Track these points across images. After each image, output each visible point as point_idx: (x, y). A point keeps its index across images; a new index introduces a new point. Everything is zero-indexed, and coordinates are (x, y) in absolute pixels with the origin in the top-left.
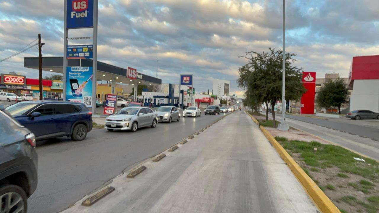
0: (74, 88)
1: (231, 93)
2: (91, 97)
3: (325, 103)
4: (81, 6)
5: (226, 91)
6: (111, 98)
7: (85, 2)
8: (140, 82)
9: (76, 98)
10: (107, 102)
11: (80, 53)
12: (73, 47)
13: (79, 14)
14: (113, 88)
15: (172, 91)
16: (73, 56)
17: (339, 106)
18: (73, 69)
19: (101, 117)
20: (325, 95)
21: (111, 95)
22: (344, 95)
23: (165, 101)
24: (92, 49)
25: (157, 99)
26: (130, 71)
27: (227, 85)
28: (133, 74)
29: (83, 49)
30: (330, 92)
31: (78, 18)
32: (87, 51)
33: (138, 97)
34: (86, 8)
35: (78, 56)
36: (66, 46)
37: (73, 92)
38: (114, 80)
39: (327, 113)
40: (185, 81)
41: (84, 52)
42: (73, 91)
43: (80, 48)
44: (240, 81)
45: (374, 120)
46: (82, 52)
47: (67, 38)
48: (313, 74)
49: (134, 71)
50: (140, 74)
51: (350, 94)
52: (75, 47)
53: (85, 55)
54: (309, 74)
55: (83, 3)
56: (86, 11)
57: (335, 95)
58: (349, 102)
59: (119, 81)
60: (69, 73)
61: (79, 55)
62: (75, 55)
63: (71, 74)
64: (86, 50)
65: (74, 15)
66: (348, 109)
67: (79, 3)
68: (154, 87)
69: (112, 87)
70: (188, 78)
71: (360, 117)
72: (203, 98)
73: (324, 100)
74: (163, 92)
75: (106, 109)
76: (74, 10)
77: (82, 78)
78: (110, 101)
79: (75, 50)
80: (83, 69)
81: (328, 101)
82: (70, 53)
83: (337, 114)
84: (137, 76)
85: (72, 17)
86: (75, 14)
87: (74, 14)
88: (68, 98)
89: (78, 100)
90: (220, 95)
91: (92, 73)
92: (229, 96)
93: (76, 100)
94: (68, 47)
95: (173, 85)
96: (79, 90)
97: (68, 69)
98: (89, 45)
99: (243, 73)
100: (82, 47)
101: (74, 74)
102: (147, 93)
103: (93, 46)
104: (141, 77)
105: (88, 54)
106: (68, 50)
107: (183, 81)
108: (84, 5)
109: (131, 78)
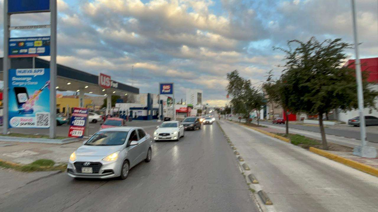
0: (20, 101)
1: (204, 103)
2: (48, 113)
5: (199, 100)
6: (78, 113)
8: (114, 92)
9: (24, 115)
10: (73, 119)
11: (30, 49)
12: (20, 40)
14: (81, 99)
15: (151, 101)
16: (19, 53)
18: (20, 72)
19: (64, 143)
21: (80, 109)
23: (144, 113)
25: (134, 111)
26: (103, 78)
27: (199, 94)
28: (106, 82)
29: (35, 42)
32: (41, 45)
33: (112, 110)
35: (27, 53)
36: (7, 39)
37: (19, 107)
38: (82, 89)
41: (37, 47)
42: (20, 105)
43: (30, 41)
46: (33, 47)
47: (9, 26)
49: (108, 78)
50: (115, 82)
52: (22, 40)
59: (88, 91)
60: (13, 78)
61: (28, 51)
62: (21, 51)
63: (17, 79)
64: (39, 44)
68: (129, 97)
69: (79, 99)
70: (168, 87)
72: (180, 108)
74: (139, 103)
75: (71, 130)
77: (34, 85)
78: (78, 118)
80: (35, 72)
82: (14, 48)
84: (112, 84)
88: (11, 115)
89: (27, 118)
90: (194, 104)
91: (49, 78)
92: (202, 105)
93: (24, 118)
94: (11, 40)
95: (151, 95)
96: (28, 103)
97: (11, 74)
98: (44, 37)
99: (233, 79)
100: (33, 39)
101: (20, 79)
102: (122, 105)
103: (50, 37)
104: (116, 85)
105: (42, 50)
106: (12, 45)
107: (163, 91)
109: (105, 87)
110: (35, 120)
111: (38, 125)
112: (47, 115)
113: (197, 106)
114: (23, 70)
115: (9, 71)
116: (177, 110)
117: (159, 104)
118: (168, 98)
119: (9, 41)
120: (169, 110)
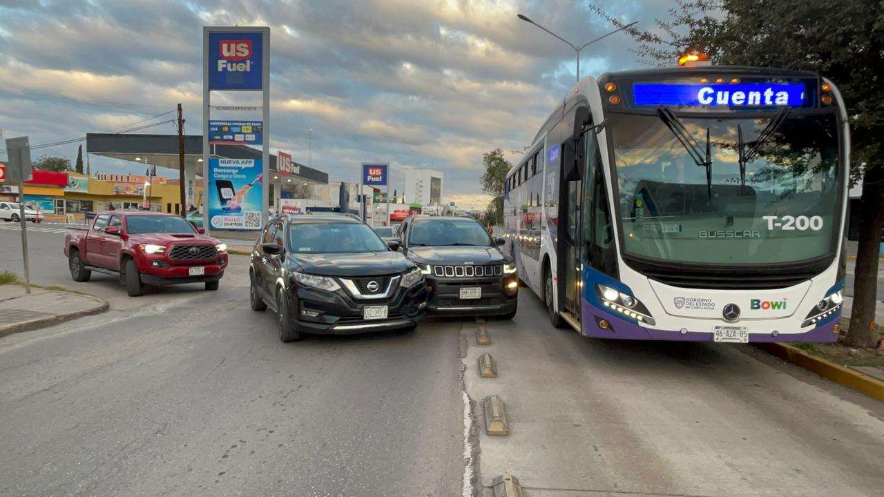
0: (225, 197)
2: (260, 212)
4: (237, 51)
5: (435, 195)
7: (246, 45)
8: (289, 180)
9: (229, 214)
11: (236, 135)
12: (223, 124)
13: (234, 64)
15: (345, 197)
16: (222, 140)
18: (223, 162)
24: (262, 129)
26: (283, 158)
27: (435, 181)
28: (286, 166)
29: (243, 127)
31: (232, 72)
32: (250, 131)
34: (249, 55)
35: (233, 140)
36: (207, 121)
37: (222, 204)
40: (373, 176)
41: (245, 134)
42: (223, 201)
43: (236, 126)
46: (240, 133)
47: (208, 106)
49: (288, 159)
50: (296, 165)
52: (226, 124)
53: (247, 139)
56: (248, 62)
60: (215, 169)
61: (234, 137)
62: (225, 137)
63: (219, 171)
64: (248, 130)
65: (224, 66)
67: (233, 46)
70: (378, 172)
72: (395, 211)
76: (223, 58)
77: (241, 178)
79: (226, 129)
80: (243, 162)
82: (216, 133)
84: (292, 168)
85: (220, 69)
86: (226, 64)
87: (223, 64)
88: (212, 214)
89: (232, 217)
90: (422, 204)
91: (261, 171)
92: (442, 206)
93: (229, 217)
94: (212, 124)
95: (347, 185)
96: (234, 200)
97: (213, 164)
98: (253, 122)
99: (493, 163)
100: (240, 124)
101: (224, 171)
102: (291, 202)
103: (261, 122)
104: (297, 170)
105: (252, 137)
106: (212, 129)
107: (369, 178)
108: (244, 50)
109: (284, 173)
110: (243, 219)
111: (247, 226)
112: (259, 214)
113: (430, 208)
114: (228, 159)
115: (210, 160)
116: (391, 215)
117: (359, 203)
118: (376, 191)
119: (209, 123)
120: (377, 213)
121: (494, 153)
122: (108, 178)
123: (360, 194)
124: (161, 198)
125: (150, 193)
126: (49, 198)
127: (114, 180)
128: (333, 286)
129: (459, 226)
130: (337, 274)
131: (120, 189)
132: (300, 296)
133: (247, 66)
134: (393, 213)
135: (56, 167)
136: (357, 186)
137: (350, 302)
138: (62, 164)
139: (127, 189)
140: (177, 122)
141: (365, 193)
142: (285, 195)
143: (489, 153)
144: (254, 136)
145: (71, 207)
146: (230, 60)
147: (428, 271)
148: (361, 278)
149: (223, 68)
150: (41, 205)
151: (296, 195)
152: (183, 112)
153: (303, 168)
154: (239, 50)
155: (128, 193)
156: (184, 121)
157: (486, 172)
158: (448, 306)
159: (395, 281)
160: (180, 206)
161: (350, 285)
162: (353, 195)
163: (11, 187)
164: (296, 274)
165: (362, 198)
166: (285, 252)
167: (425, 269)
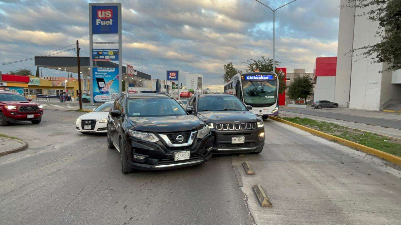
0: (101, 86)
1: (204, 88)
2: (118, 93)
3: (294, 95)
4: (105, 15)
5: (200, 85)
7: (110, 12)
8: (133, 79)
9: (102, 94)
12: (99, 50)
13: (104, 21)
15: (159, 86)
16: (99, 58)
17: (306, 98)
18: (100, 69)
20: (294, 89)
22: (309, 89)
24: (118, 53)
26: (129, 68)
27: (200, 79)
28: (131, 72)
29: (109, 52)
30: (299, 86)
31: (103, 25)
32: (112, 54)
34: (111, 17)
35: (104, 59)
36: (92, 49)
37: (99, 90)
39: (296, 104)
40: (172, 76)
41: (110, 55)
42: (100, 88)
43: (105, 51)
44: (225, 77)
45: (331, 108)
46: (108, 55)
47: (92, 42)
48: (284, 70)
49: (131, 68)
50: (135, 71)
51: (314, 88)
52: (101, 50)
53: (111, 58)
54: (281, 70)
55: (108, 13)
56: (111, 20)
57: (303, 89)
58: (313, 94)
60: (96, 73)
61: (105, 57)
62: (100, 57)
63: (98, 73)
65: (99, 22)
66: (312, 100)
67: (103, 12)
70: (174, 74)
71: (321, 106)
72: (182, 93)
73: (294, 93)
74: (147, 87)
76: (98, 18)
77: (109, 77)
79: (101, 53)
80: (109, 69)
81: (297, 94)
82: (96, 55)
83: (304, 104)
84: (134, 73)
85: (97, 24)
88: (95, 94)
89: (105, 96)
90: (194, 89)
91: (118, 74)
92: (203, 90)
93: (103, 96)
94: (94, 50)
95: (160, 81)
96: (105, 88)
97: (95, 70)
98: (114, 49)
99: (228, 70)
100: (108, 50)
101: (100, 73)
102: (134, 89)
103: (118, 49)
104: (136, 74)
105: (113, 57)
106: (94, 53)
107: (170, 77)
108: (109, 14)
109: (130, 75)
110: (110, 97)
111: (111, 100)
113: (198, 91)
114: (102, 68)
115: (93, 68)
116: (180, 95)
117: (165, 89)
118: (173, 83)
119: (93, 51)
120: (174, 94)
121: (229, 65)
122: (49, 79)
123: (166, 85)
124: (74, 87)
125: (68, 85)
126: (21, 88)
127: (52, 79)
128: (154, 139)
129: (225, 99)
130: (157, 131)
131: (54, 83)
132: (133, 146)
133: (110, 22)
134: (181, 94)
135: (25, 74)
136: (164, 81)
137: (165, 149)
138: (28, 72)
139: (58, 84)
140: (76, 49)
141: (168, 84)
142: (131, 85)
143: (227, 65)
144: (114, 56)
145: (32, 92)
146: (102, 19)
147: (212, 127)
148: (172, 133)
149: (99, 23)
150: (18, 91)
151: (136, 86)
152: (79, 44)
153: (139, 73)
154: (106, 14)
155: (58, 85)
156: (80, 49)
157: (226, 74)
158: (224, 148)
159: (193, 134)
160: (79, 91)
161: (165, 138)
162: (162, 85)
163: (3, 83)
164: (130, 131)
165: (167, 87)
166: (124, 116)
167: (210, 125)
